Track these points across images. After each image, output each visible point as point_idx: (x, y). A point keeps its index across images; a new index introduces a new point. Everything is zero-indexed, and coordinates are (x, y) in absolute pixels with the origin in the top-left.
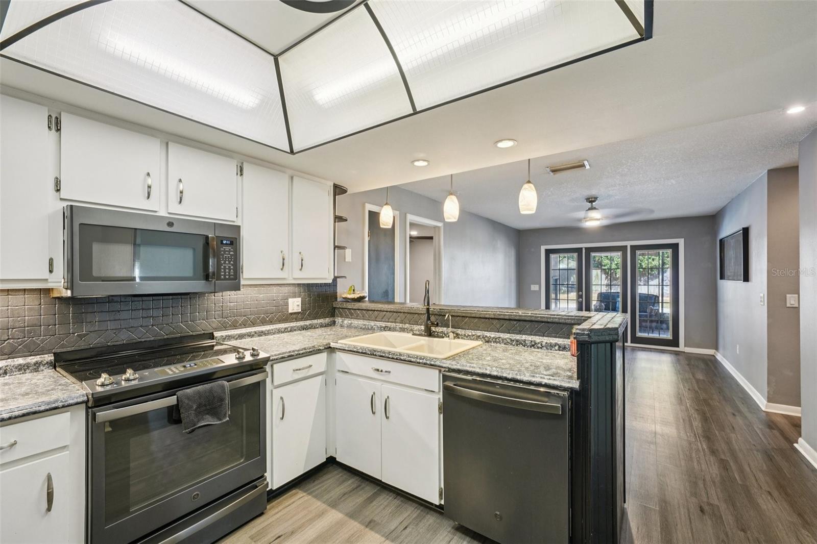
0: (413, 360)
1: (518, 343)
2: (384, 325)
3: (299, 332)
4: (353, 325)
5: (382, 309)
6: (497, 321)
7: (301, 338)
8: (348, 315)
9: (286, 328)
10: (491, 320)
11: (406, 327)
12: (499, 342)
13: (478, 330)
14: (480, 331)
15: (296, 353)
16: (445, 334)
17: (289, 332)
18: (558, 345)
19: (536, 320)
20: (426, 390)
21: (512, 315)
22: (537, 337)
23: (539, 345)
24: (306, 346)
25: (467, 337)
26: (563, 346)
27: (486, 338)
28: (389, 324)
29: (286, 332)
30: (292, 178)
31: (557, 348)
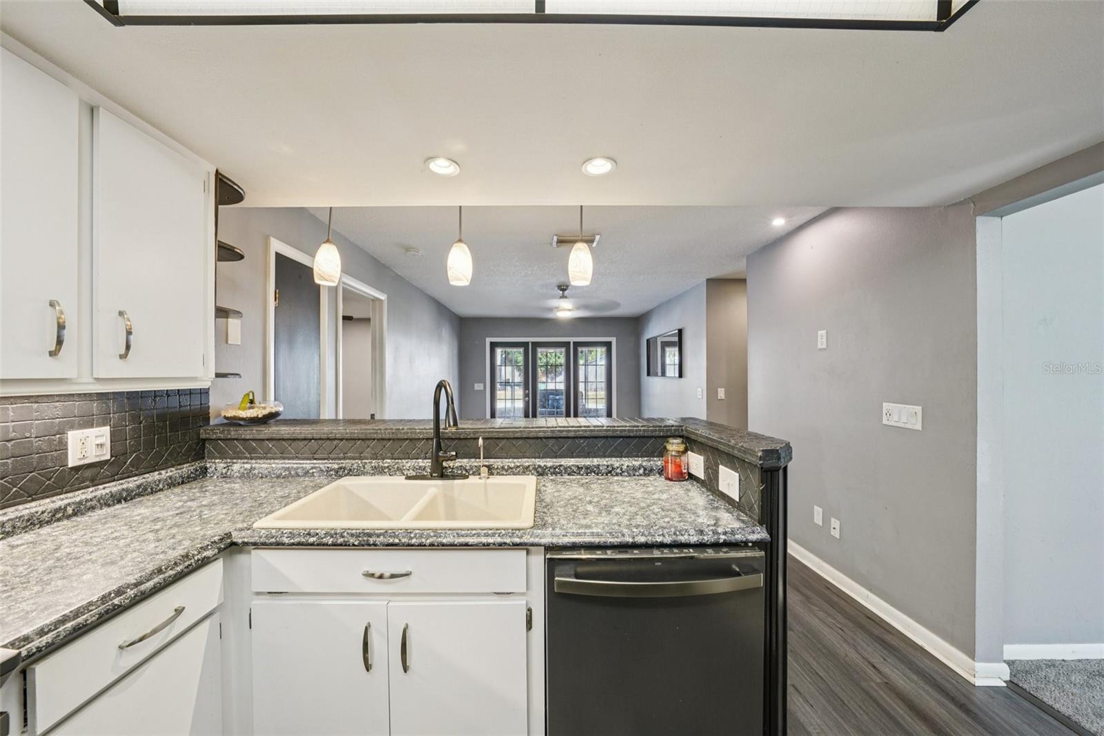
0: (471, 540)
1: (589, 470)
2: (336, 466)
3: (106, 510)
4: (256, 472)
5: (331, 436)
6: (554, 440)
7: (125, 531)
8: (240, 452)
9: (57, 511)
10: (544, 440)
11: (386, 465)
12: (560, 473)
13: (524, 458)
14: (526, 460)
15: (131, 593)
16: (466, 471)
17: (69, 517)
18: (643, 467)
19: (615, 434)
20: (495, 593)
21: (579, 431)
22: (614, 459)
23: (619, 471)
24: (160, 560)
25: (506, 471)
26: (650, 468)
27: (539, 469)
28: (347, 463)
29: (59, 520)
30: (92, 110)
31: (641, 471)
